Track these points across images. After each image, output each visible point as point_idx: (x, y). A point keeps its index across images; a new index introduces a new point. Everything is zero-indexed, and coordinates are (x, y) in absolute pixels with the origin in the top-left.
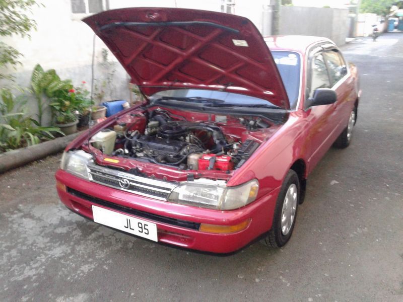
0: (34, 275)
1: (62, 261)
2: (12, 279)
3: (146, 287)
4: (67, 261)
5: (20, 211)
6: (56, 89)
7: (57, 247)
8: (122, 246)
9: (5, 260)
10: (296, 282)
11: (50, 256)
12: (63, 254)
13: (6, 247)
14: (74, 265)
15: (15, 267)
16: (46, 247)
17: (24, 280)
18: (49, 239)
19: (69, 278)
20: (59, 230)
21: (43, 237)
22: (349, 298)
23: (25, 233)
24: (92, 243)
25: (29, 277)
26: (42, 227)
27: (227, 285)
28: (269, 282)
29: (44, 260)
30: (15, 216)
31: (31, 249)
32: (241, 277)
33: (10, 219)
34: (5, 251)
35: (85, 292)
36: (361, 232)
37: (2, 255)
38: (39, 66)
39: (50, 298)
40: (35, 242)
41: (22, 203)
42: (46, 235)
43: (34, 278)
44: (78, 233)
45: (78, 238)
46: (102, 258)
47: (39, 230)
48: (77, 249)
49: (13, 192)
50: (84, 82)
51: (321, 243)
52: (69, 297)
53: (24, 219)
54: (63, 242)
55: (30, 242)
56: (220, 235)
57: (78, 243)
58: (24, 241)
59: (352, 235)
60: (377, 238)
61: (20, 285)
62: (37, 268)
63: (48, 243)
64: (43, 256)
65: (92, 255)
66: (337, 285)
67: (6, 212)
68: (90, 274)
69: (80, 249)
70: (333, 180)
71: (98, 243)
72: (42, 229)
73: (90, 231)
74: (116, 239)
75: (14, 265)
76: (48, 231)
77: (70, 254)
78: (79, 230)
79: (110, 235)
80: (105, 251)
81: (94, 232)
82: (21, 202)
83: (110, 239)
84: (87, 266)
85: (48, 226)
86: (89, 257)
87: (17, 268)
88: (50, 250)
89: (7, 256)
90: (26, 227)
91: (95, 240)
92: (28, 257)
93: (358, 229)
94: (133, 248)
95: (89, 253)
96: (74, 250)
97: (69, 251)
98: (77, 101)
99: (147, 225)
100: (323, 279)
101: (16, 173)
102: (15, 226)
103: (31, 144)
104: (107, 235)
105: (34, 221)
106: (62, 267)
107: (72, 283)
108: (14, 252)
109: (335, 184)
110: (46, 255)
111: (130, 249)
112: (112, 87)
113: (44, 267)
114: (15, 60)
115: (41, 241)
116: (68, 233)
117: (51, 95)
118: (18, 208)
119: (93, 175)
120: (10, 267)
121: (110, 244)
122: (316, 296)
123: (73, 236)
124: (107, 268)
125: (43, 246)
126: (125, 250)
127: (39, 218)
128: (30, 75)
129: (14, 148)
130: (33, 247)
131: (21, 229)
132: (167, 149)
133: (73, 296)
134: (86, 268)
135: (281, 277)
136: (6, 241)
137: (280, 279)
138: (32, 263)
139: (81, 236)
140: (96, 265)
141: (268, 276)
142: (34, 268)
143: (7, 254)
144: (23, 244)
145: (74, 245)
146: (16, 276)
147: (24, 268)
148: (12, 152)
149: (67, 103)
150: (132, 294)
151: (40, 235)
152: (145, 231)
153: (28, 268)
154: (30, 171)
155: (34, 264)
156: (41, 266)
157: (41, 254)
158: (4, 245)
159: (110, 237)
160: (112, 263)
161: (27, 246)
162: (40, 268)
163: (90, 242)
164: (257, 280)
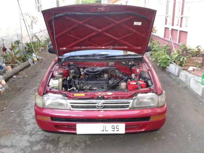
28: (168, 137)
32: (155, 139)
45: (54, 148)
56: (160, 120)
80: (78, 150)
91: (65, 146)
99: (118, 126)
119: (72, 106)
123: (49, 149)
132: (101, 83)
152: (116, 129)
164: (163, 138)
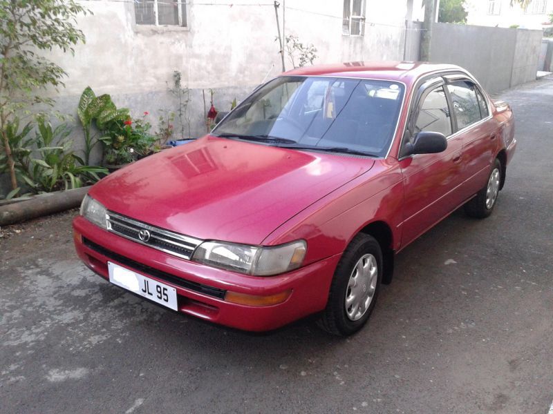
0: (32, 342)
1: (70, 329)
2: (5, 344)
3: (160, 368)
4: (75, 329)
5: (37, 266)
6: (108, 119)
7: (69, 312)
8: (147, 318)
9: (4, 320)
10: (353, 381)
11: (57, 321)
12: (72, 321)
13: (8, 307)
14: (82, 335)
15: (13, 330)
16: (55, 310)
17: (19, 346)
18: (62, 301)
19: (71, 349)
20: (77, 293)
21: (55, 298)
22: (416, 407)
23: (36, 293)
24: (111, 311)
25: (26, 343)
26: (58, 287)
27: (263, 376)
28: (318, 377)
29: (48, 326)
30: (30, 271)
31: (38, 311)
32: (283, 367)
33: (23, 275)
34: (6, 311)
35: (85, 367)
36: (466, 327)
37: (2, 315)
38: (89, 89)
39: (43, 369)
40: (44, 304)
41: (41, 258)
42: (60, 297)
43: (31, 344)
44: (98, 298)
45: (97, 303)
46: (118, 329)
47: (53, 290)
48: (92, 317)
49: (36, 244)
50: (146, 113)
51: (404, 337)
52: (65, 370)
53: (39, 276)
54: (77, 307)
55: (39, 304)
57: (95, 309)
58: (31, 302)
59: (450, 331)
60: (484, 337)
61: (12, 350)
62: (37, 334)
63: (59, 306)
64: (49, 321)
65: (107, 325)
66: (407, 390)
67: (20, 266)
68: (98, 346)
69: (96, 316)
70: (449, 258)
71: (119, 311)
72: (57, 289)
73: (114, 296)
74: (143, 309)
75: (13, 327)
76: (64, 291)
77: (81, 322)
78: (100, 294)
79: (136, 303)
80: (125, 321)
81: (118, 298)
82: (42, 256)
83: (135, 308)
84: (97, 337)
85: (65, 286)
86: (103, 327)
87: (15, 332)
88: (59, 314)
89: (8, 317)
90: (39, 285)
91: (116, 307)
92: (30, 321)
93: (462, 324)
94: (159, 321)
95: (104, 322)
96: (87, 317)
97: (82, 318)
98: (133, 137)
99: (166, 290)
100: (390, 381)
101: (46, 222)
102: (27, 283)
103: (70, 187)
104: (132, 303)
105: (51, 280)
106: (67, 336)
107: (73, 354)
108: (16, 313)
109: (451, 265)
110: (53, 320)
111: (156, 322)
112: (185, 122)
113: (46, 333)
114: (57, 80)
115: (52, 303)
116: (87, 296)
117: (102, 127)
118: (36, 262)
119: (113, 224)
120: (6, 330)
121: (133, 314)
122: (374, 400)
123: (92, 300)
124: (120, 342)
125: (52, 309)
126: (149, 323)
127: (57, 276)
128: (78, 101)
129: (48, 191)
130: (40, 310)
131: (32, 288)
133: (70, 370)
134: (95, 339)
135: (335, 373)
136: (11, 300)
137: (333, 375)
138: (33, 327)
139: (100, 302)
140: (109, 337)
141: (319, 370)
142: (35, 333)
143: (8, 314)
144: (30, 304)
145: (90, 311)
146: (11, 340)
147: (23, 331)
148: (44, 195)
149: (121, 138)
150: (141, 375)
151: (52, 296)
152: (164, 297)
153: (27, 333)
154: (63, 220)
155: (36, 328)
156: (42, 332)
157: (48, 319)
158: (7, 304)
159: (136, 305)
160: (128, 337)
161: (34, 308)
162: (42, 334)
163: (109, 309)
164: (303, 373)
